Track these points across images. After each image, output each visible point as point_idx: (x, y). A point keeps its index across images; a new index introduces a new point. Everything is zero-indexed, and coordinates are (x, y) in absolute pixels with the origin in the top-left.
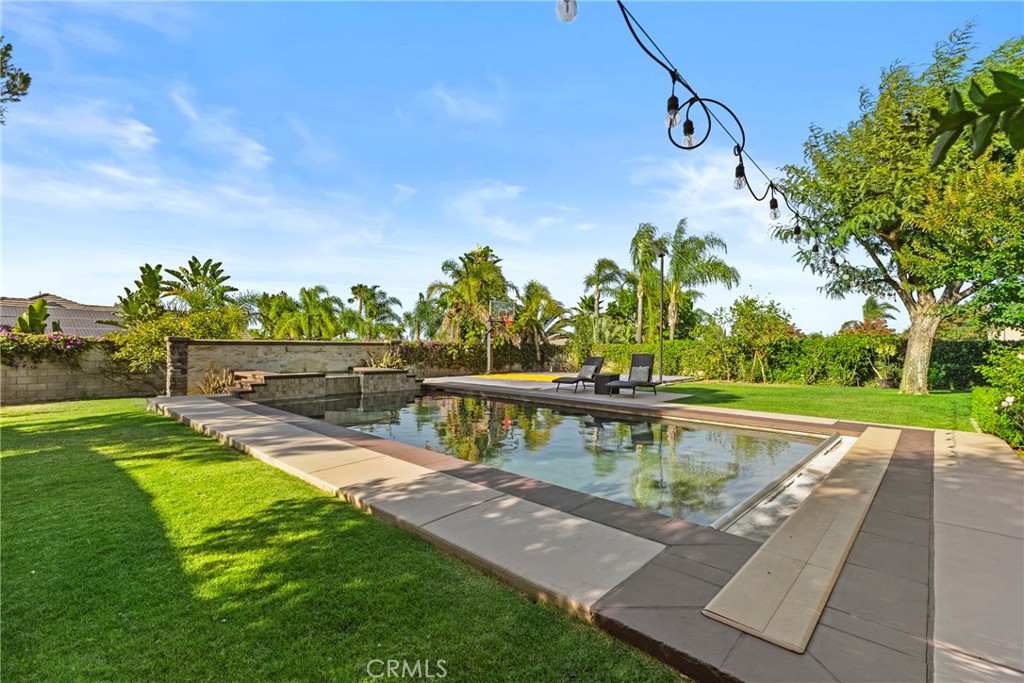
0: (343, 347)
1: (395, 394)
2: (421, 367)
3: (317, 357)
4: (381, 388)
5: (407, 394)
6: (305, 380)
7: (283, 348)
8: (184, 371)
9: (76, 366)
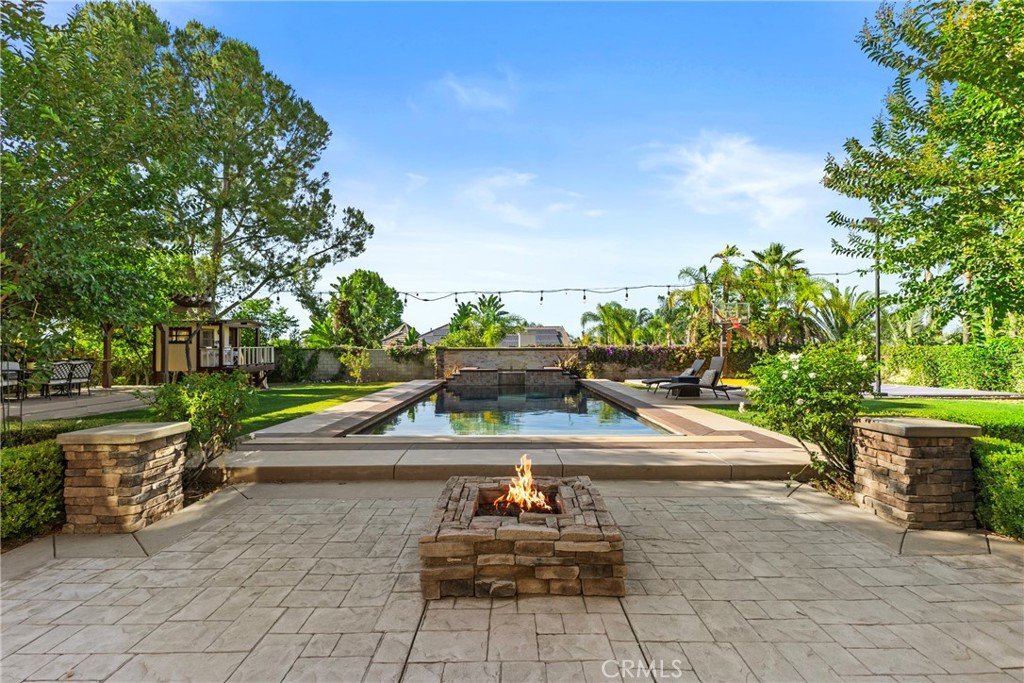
0: (538, 352)
1: (552, 388)
2: (648, 369)
3: (520, 359)
4: (540, 382)
5: (563, 388)
6: (484, 374)
7: (497, 352)
8: (442, 367)
9: (422, 363)
